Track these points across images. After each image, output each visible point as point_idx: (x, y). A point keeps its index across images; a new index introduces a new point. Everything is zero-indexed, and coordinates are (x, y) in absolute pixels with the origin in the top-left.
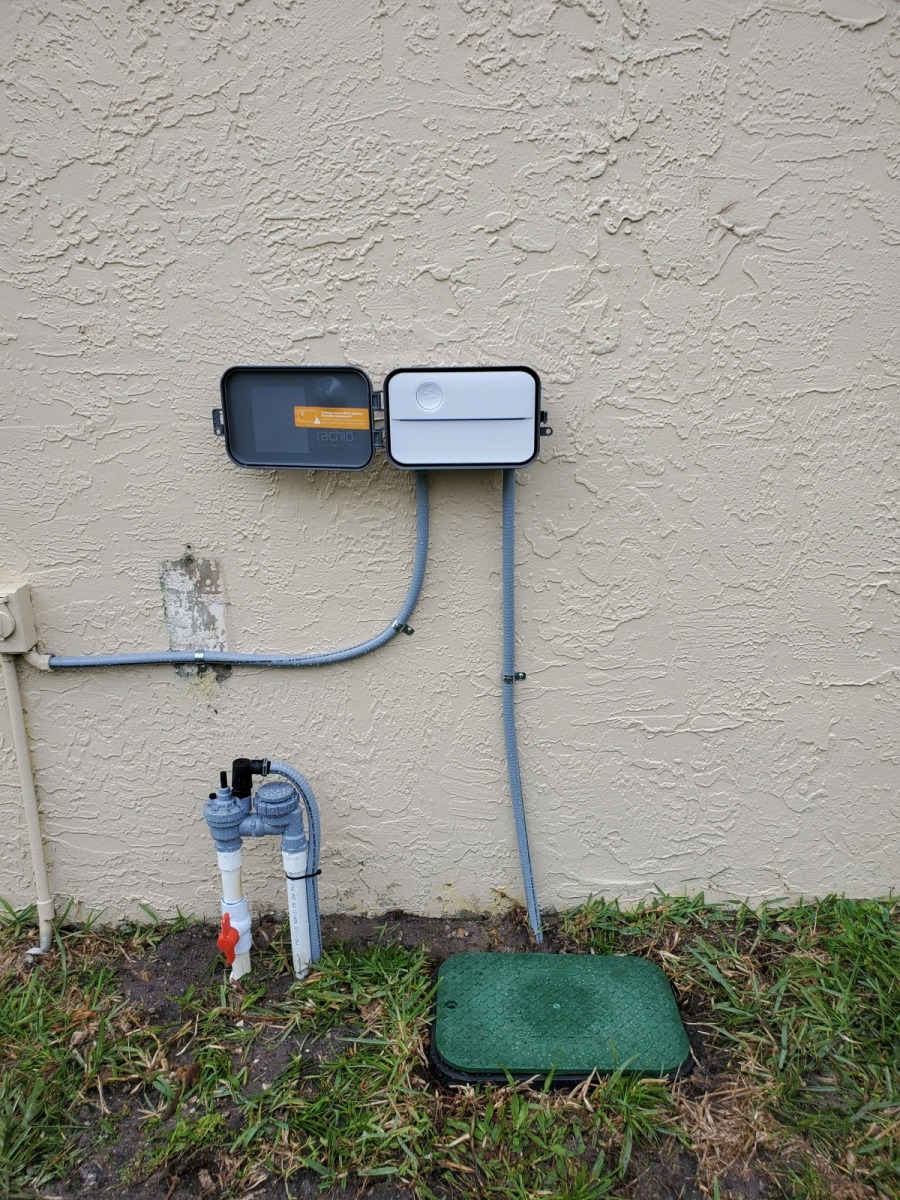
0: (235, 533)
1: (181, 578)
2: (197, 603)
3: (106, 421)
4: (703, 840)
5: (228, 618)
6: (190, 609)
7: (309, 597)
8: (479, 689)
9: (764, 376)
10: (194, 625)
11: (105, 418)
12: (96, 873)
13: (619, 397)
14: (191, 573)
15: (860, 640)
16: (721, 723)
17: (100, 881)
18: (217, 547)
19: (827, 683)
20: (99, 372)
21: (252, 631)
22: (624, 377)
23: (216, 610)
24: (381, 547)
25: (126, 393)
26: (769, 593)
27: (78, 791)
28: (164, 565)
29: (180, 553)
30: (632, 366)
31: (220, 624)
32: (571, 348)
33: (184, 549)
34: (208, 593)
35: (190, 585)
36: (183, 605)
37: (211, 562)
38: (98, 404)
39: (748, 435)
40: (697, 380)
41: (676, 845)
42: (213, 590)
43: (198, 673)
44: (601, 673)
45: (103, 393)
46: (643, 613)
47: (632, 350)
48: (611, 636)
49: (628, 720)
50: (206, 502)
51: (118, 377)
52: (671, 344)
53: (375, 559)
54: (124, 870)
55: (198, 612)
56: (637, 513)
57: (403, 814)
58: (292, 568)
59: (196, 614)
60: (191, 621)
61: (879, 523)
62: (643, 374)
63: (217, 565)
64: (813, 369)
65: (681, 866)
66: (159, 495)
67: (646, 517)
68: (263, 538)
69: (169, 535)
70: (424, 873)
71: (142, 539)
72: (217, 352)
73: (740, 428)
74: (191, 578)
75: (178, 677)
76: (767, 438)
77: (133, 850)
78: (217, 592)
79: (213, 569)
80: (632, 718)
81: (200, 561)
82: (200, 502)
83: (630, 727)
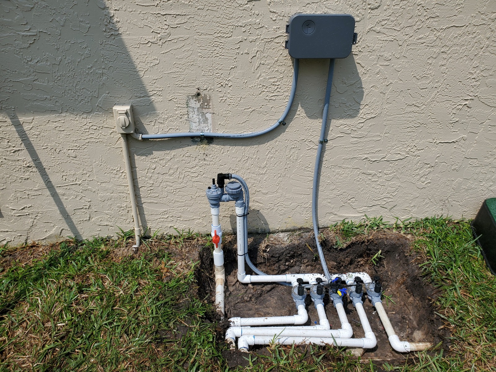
0: (218, 83)
1: (195, 102)
2: (201, 113)
3: (166, 35)
4: (385, 199)
5: (213, 119)
6: (198, 115)
7: (246, 110)
8: (309, 146)
9: (435, 19)
10: (199, 121)
11: (166, 34)
12: (156, 217)
13: (377, 27)
14: (199, 100)
15: (453, 125)
16: (398, 157)
17: (158, 220)
18: (210, 89)
19: (438, 142)
20: (164, 13)
21: (222, 124)
22: (380, 19)
23: (209, 116)
24: (277, 89)
25: (176, 23)
26: (423, 107)
27: (150, 187)
28: (188, 97)
29: (195, 92)
30: (384, 14)
31: (210, 121)
32: (361, 6)
33: (197, 90)
34: (205, 108)
35: (198, 105)
36: (195, 113)
37: (207, 96)
38: (163, 28)
39: (424, 44)
40: (409, 21)
41: (375, 202)
42: (208, 107)
43: (200, 141)
44: (356, 139)
45: (165, 23)
46: (375, 115)
47: (385, 7)
48: (363, 124)
49: (364, 156)
50: (207, 70)
51: (172, 15)
52: (401, 5)
53: (273, 94)
54: (167, 216)
55: (201, 116)
56: (378, 76)
57: (275, 193)
58: (240, 98)
59: (200, 117)
60: (198, 120)
61: (468, 80)
62: (388, 18)
63: (210, 97)
64: (455, 17)
65: (376, 209)
66: (188, 67)
67: (381, 77)
68: (229, 85)
69: (191, 84)
70: (281, 214)
71: (180, 86)
72: (215, 5)
73: (422, 41)
74: (199, 102)
75: (192, 142)
76: (432, 45)
77: (171, 208)
78: (209, 108)
79: (208, 98)
80: (365, 156)
81: (203, 95)
82: (204, 70)
83: (364, 159)
